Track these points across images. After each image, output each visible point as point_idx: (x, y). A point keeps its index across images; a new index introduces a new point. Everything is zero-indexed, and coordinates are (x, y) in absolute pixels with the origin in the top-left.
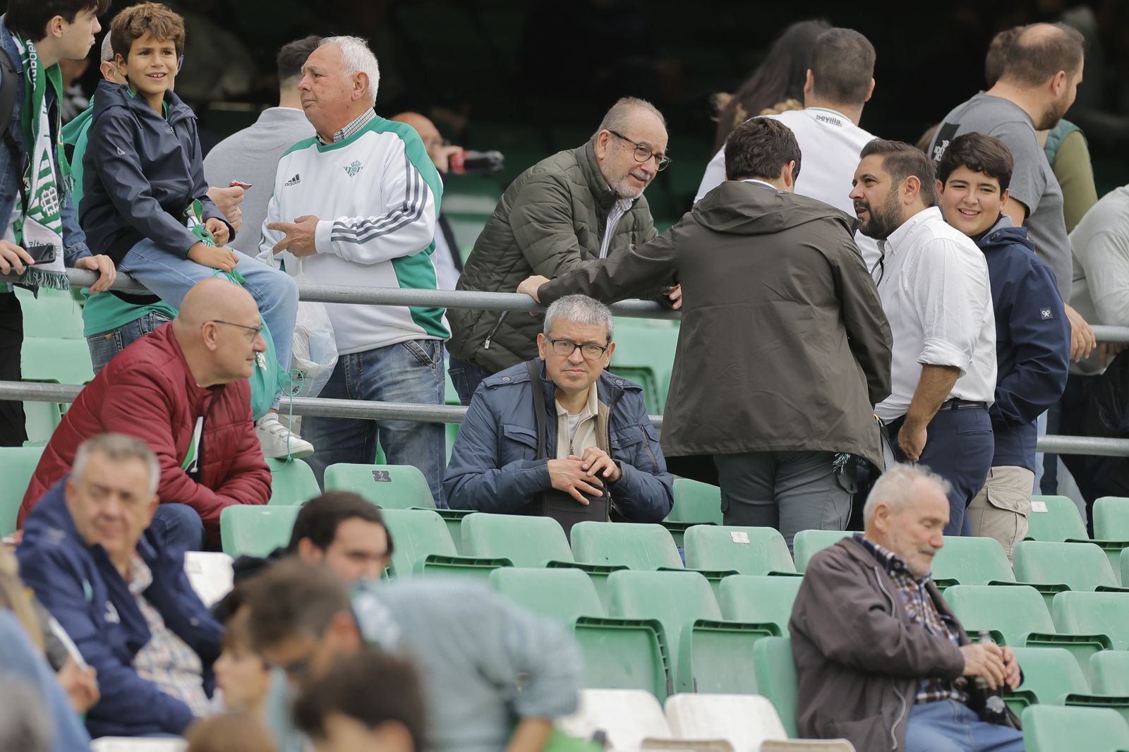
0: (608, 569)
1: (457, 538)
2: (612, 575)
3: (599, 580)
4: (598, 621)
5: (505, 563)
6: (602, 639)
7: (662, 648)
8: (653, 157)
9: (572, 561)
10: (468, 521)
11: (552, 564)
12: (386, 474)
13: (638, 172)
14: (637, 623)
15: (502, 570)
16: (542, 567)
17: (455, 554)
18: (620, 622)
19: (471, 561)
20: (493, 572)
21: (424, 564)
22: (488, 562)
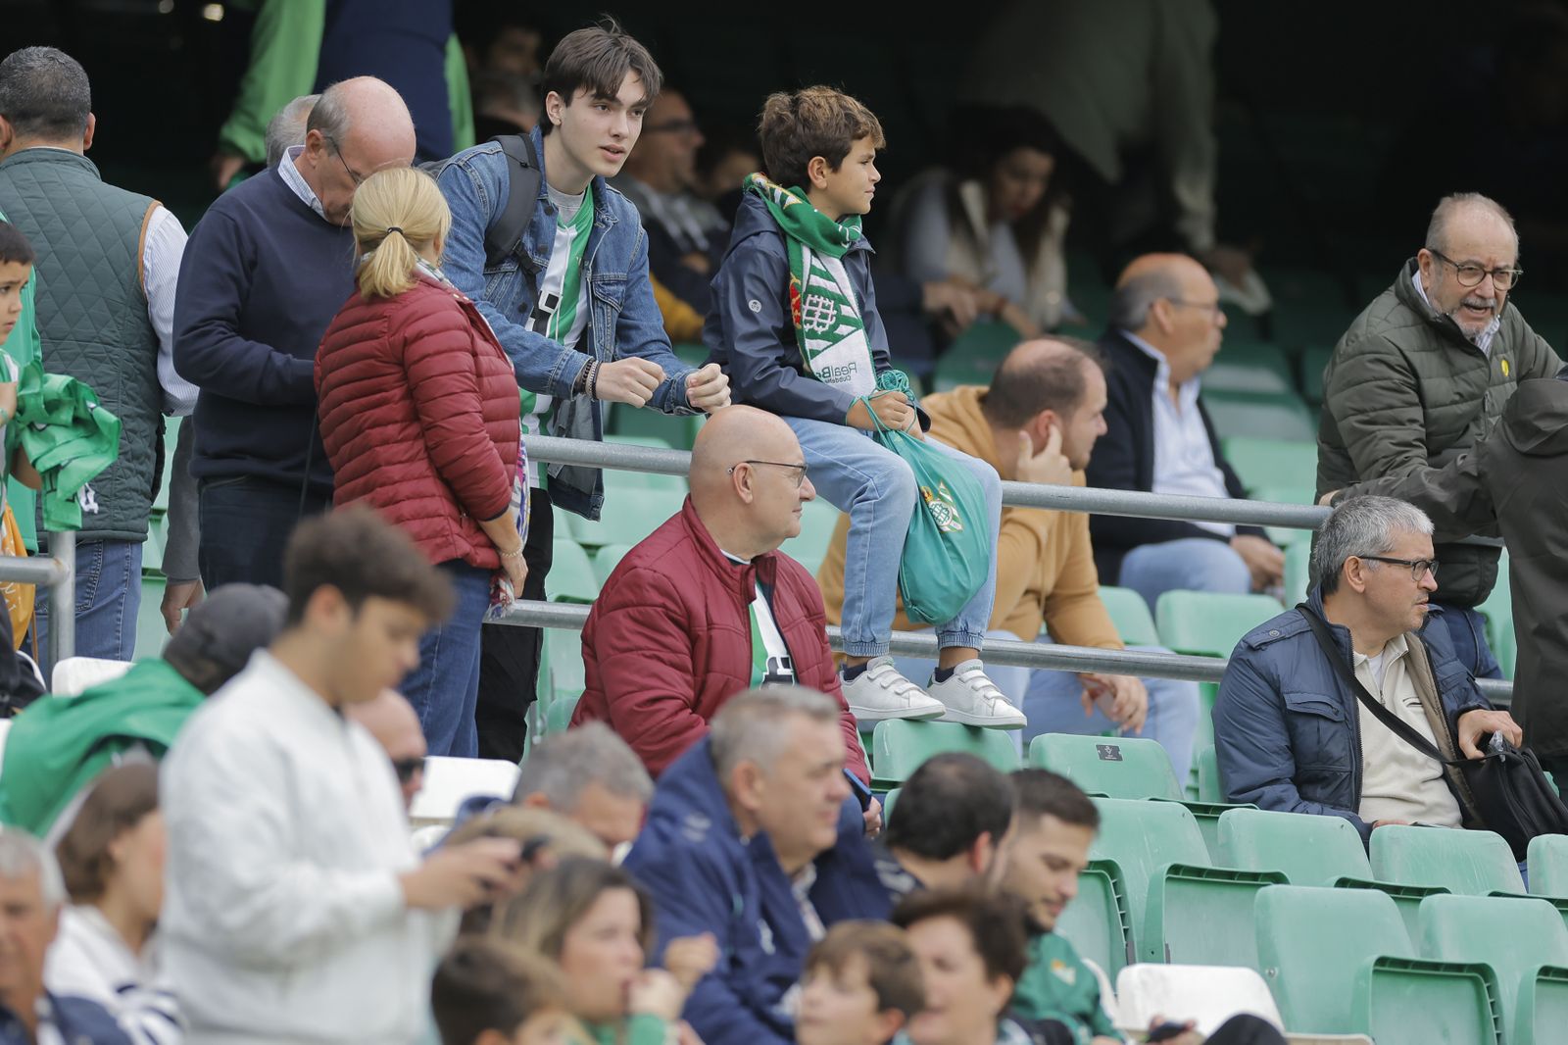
0: (1421, 892)
1: (1210, 841)
2: (1426, 900)
3: (1407, 906)
4: (1404, 963)
5: (1278, 878)
6: (1409, 989)
7: (1492, 1003)
8: (1489, 276)
9: (1371, 880)
10: (1228, 818)
11: (1343, 883)
12: (1115, 750)
13: (1472, 300)
14: (1459, 967)
15: (1273, 888)
16: (1329, 886)
17: (1208, 865)
18: (1436, 966)
19: (1231, 875)
20: (1262, 889)
21: (1165, 877)
22: (1255, 876)
